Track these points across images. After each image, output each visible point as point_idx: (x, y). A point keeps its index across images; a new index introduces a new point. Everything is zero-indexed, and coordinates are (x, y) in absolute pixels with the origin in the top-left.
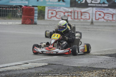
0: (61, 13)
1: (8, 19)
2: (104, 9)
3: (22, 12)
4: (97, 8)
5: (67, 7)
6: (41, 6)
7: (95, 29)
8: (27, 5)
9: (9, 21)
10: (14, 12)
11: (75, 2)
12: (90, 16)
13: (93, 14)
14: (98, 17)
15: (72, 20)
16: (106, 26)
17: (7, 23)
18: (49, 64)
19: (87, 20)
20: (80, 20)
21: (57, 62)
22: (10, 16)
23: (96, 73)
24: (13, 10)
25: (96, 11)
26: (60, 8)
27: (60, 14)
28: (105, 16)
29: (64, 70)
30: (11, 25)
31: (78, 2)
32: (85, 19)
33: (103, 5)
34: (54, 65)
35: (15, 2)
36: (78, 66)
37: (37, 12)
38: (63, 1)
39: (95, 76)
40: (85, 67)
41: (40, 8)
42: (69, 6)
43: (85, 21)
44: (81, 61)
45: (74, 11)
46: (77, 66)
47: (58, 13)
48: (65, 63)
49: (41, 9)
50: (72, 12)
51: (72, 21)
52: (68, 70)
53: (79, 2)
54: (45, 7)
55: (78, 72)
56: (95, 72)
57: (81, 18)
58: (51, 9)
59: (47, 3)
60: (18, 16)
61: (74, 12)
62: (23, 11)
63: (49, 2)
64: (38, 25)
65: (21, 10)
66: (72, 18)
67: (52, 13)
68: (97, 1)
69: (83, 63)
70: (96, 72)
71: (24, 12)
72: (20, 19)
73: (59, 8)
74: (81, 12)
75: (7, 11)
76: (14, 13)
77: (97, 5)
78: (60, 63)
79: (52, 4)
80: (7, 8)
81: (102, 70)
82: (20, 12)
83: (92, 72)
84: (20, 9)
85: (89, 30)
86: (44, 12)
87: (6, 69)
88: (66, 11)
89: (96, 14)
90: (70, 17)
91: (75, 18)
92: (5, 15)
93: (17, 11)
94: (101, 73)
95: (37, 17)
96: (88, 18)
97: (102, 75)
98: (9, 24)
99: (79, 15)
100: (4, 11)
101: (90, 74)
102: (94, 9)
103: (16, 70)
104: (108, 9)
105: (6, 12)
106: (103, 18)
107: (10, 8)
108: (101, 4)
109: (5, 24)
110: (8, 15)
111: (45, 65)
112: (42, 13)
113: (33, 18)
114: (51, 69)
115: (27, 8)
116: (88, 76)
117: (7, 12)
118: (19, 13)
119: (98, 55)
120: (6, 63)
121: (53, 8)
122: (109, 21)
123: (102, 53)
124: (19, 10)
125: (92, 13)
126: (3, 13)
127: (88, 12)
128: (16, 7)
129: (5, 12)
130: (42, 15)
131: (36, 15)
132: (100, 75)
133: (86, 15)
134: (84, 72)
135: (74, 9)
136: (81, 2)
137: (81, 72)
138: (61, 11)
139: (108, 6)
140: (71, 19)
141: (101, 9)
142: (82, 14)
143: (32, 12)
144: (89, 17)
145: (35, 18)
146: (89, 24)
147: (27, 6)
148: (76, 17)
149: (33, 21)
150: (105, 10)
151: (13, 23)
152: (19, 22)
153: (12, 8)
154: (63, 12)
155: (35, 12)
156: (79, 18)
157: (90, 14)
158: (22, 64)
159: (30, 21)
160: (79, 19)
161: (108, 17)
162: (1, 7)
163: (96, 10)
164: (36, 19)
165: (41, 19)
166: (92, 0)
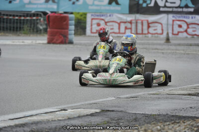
0: (114, 23)
1: (23, 35)
2: (188, 16)
3: (46, 22)
4: (175, 15)
5: (123, 14)
6: (78, 13)
7: (173, 51)
8: (55, 10)
9: (24, 38)
10: (34, 24)
11: (138, 4)
12: (164, 28)
13: (168, 24)
14: (177, 29)
16: (191, 45)
17: (23, 42)
18: (103, 111)
19: (159, 35)
20: (147, 35)
21: (115, 107)
22: (27, 30)
24: (31, 20)
25: (173, 21)
26: (113, 15)
27: (112, 25)
28: (188, 27)
29: (128, 121)
30: (29, 45)
31: (142, 4)
32: (155, 34)
33: (185, 10)
34: (112, 113)
35: (35, 6)
36: (152, 113)
37: (73, 22)
38: (117, 3)
39: (184, 131)
40: (164, 116)
41: (78, 16)
42: (128, 12)
43: (155, 37)
45: (135, 19)
46: (150, 113)
47: (108, 24)
48: (129, 109)
49: (80, 17)
50: (133, 21)
52: (136, 120)
53: (144, 5)
54: (85, 14)
55: (154, 124)
57: (149, 33)
58: (96, 17)
59: (90, 8)
60: (41, 30)
61: (137, 23)
62: (49, 21)
63: (93, 5)
64: (76, 44)
65: (44, 20)
66: (133, 31)
67: (99, 25)
68: (175, 3)
70: (184, 123)
71: (51, 24)
72: (43, 36)
73: (110, 16)
74: (148, 21)
75: (22, 21)
76: (32, 26)
77: (175, 10)
78: (121, 109)
79: (98, 8)
80: (21, 16)
82: (42, 23)
83: (179, 124)
84: (44, 18)
85: (163, 53)
86: (85, 23)
87: (31, 120)
88: (122, 21)
89: (173, 25)
90: (130, 30)
91: (138, 32)
92: (18, 29)
93: (38, 21)
94: (193, 124)
95: (73, 32)
96: (160, 31)
97: (196, 129)
98: (26, 43)
99: (145, 27)
100: (15, 21)
101: (176, 126)
102: (171, 16)
103: (48, 121)
104: (193, 16)
105: (20, 23)
106: (186, 31)
107: (27, 16)
108: (182, 8)
109: (18, 43)
110: (23, 27)
111: (96, 113)
112: (82, 24)
113: (67, 32)
115: (56, 17)
116: (173, 129)
117: (22, 24)
118: (41, 25)
120: (29, 110)
121: (100, 16)
122: (195, 36)
123: (190, 90)
124: (42, 19)
125: (166, 23)
126: (15, 25)
127: (160, 21)
128: (37, 14)
129: (17, 23)
130: (81, 27)
131: (72, 28)
132: (193, 128)
133: (156, 26)
134: (165, 124)
135: (135, 17)
136: (147, 4)
137: (160, 124)
138: (115, 20)
139: (194, 10)
141: (182, 17)
142: (150, 25)
143: (65, 23)
144: (162, 30)
145: (70, 32)
146: (163, 42)
147: (55, 12)
149: (67, 38)
150: (189, 18)
151: (32, 42)
152: (43, 39)
153: (31, 16)
154: (117, 23)
155: (70, 22)
156: (145, 31)
157: (163, 25)
158: (56, 111)
159: (62, 37)
160: (145, 34)
161: (194, 29)
163: (174, 19)
164: (71, 34)
165: (80, 35)
166: (166, 1)
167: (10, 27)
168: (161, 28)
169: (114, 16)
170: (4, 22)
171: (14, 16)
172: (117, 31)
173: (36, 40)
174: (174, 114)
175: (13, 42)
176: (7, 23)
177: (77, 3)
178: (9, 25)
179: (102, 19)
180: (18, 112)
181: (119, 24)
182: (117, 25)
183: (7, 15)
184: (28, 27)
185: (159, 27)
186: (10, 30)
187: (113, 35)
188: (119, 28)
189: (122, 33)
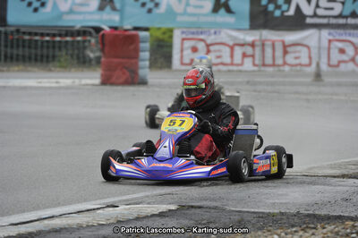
0: (222, 47)
1: (58, 69)
2: (355, 32)
3: (100, 46)
4: (332, 31)
5: (239, 30)
6: (159, 29)
7: (325, 97)
8: (117, 25)
9: (61, 74)
10: (78, 49)
11: (265, 11)
12: (312, 55)
13: (319, 48)
14: (336, 56)
15: (256, 68)
17: (57, 82)
18: (182, 207)
19: (304, 68)
20: (281, 68)
21: (206, 200)
22: (66, 60)
23: (325, 231)
24: (73, 42)
25: (330, 41)
26: (220, 32)
27: (219, 51)
28: (357, 53)
30: (67, 88)
31: (273, 12)
32: (296, 65)
34: (198, 211)
35: (80, 17)
36: (271, 211)
37: (146, 45)
38: (229, 10)
40: (294, 215)
41: (159, 34)
42: (246, 24)
43: (297, 71)
44: (282, 195)
45: (261, 40)
46: (268, 211)
47: (212, 48)
48: (230, 203)
49: (161, 37)
50: (257, 43)
51: (254, 71)
53: (277, 13)
54: (171, 31)
55: (269, 231)
56: (320, 230)
57: (285, 63)
58: (190, 36)
59: (180, 19)
60: (90, 60)
61: (263, 45)
62: (103, 44)
63: (185, 13)
64: (152, 86)
65: (97, 42)
66: (257, 62)
67: (195, 50)
68: (332, 9)
69: (289, 203)
70: (324, 228)
71: (107, 49)
72: (95, 70)
73: (215, 33)
74: (283, 42)
75: (57, 45)
76: (76, 52)
77: (333, 21)
78: (214, 204)
79: (194, 19)
80: (54, 35)
81: (343, 223)
82: (95, 48)
83: (314, 231)
84: (96, 38)
85: (308, 100)
86: (170, 46)
88: (237, 42)
89: (329, 49)
90: (250, 59)
91: (267, 62)
92: (50, 59)
93: (87, 44)
94: (339, 231)
95: (147, 63)
96: (305, 60)
98: (62, 85)
99: (279, 52)
100: (45, 44)
101: (307, 235)
102: (325, 33)
105: (54, 47)
106: (353, 60)
107: (66, 35)
108: (346, 17)
109: (48, 85)
111: (170, 210)
112: (165, 50)
113: (137, 64)
114: (186, 222)
115: (117, 36)
118: (92, 51)
119: (334, 177)
121: (197, 33)
125: (317, 45)
126: (45, 51)
127: (305, 42)
128: (84, 32)
129: (48, 47)
130: (162, 53)
131: (145, 55)
133: (299, 52)
134: (289, 231)
135: (261, 36)
136: (283, 12)
137: (279, 231)
138: (223, 41)
140: (254, 65)
141: (346, 34)
142: (289, 49)
143: (132, 47)
144: (310, 58)
145: (141, 64)
146: (309, 80)
147: (115, 28)
148: (269, 60)
149: (137, 74)
151: (74, 82)
152: (92, 78)
153: (72, 35)
154: (228, 45)
155: (142, 45)
156: (279, 61)
157: (312, 49)
158: (98, 209)
159: (128, 74)
160: (279, 66)
162: (36, 34)
163: (331, 38)
164: (143, 68)
165: (161, 68)
166: (317, 6)
167: (36, 55)
168: (307, 55)
169: (223, 35)
170: (24, 46)
171: (42, 35)
172: (228, 60)
173: (80, 78)
174: (311, 212)
175: (40, 82)
176: (29, 47)
177: (156, 11)
178: (33, 51)
179: (202, 40)
180: (28, 211)
181: (232, 48)
182: (228, 49)
183: (30, 34)
184: (67, 54)
185: (304, 52)
186: (36, 60)
187: (221, 67)
188: (232, 56)
189: (238, 65)
